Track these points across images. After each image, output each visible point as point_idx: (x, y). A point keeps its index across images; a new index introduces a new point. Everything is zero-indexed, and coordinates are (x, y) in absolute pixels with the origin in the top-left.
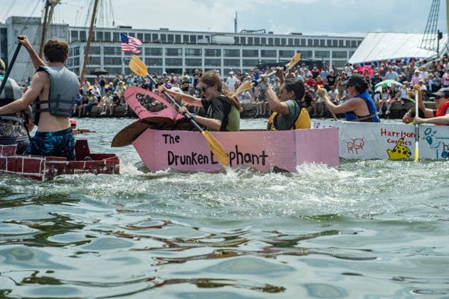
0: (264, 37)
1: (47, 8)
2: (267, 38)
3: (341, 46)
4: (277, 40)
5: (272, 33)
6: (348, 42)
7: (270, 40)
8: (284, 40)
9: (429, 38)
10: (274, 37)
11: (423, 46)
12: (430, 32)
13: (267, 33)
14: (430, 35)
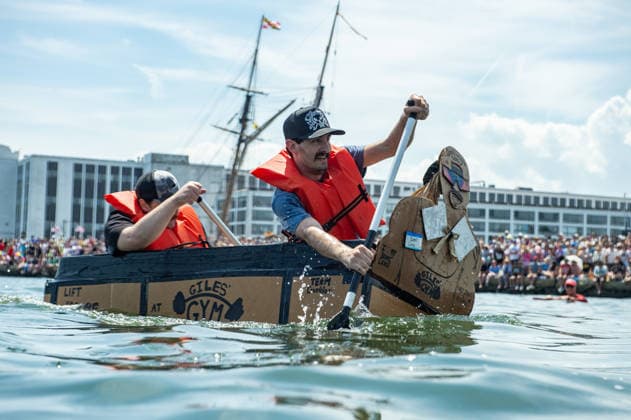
0: (483, 191)
1: (239, 145)
2: (487, 193)
4: (501, 196)
5: (493, 186)
7: (492, 196)
8: (510, 197)
10: (496, 192)
13: (487, 186)
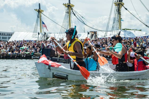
3: (5, 35)
6: (7, 34)
9: (35, 34)
11: (33, 36)
12: (35, 32)
14: (35, 33)
